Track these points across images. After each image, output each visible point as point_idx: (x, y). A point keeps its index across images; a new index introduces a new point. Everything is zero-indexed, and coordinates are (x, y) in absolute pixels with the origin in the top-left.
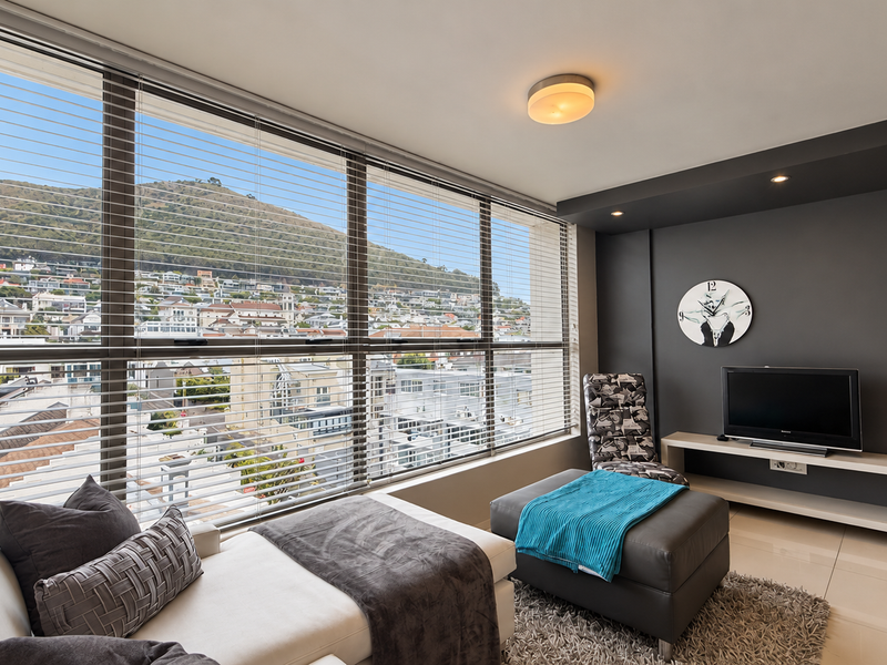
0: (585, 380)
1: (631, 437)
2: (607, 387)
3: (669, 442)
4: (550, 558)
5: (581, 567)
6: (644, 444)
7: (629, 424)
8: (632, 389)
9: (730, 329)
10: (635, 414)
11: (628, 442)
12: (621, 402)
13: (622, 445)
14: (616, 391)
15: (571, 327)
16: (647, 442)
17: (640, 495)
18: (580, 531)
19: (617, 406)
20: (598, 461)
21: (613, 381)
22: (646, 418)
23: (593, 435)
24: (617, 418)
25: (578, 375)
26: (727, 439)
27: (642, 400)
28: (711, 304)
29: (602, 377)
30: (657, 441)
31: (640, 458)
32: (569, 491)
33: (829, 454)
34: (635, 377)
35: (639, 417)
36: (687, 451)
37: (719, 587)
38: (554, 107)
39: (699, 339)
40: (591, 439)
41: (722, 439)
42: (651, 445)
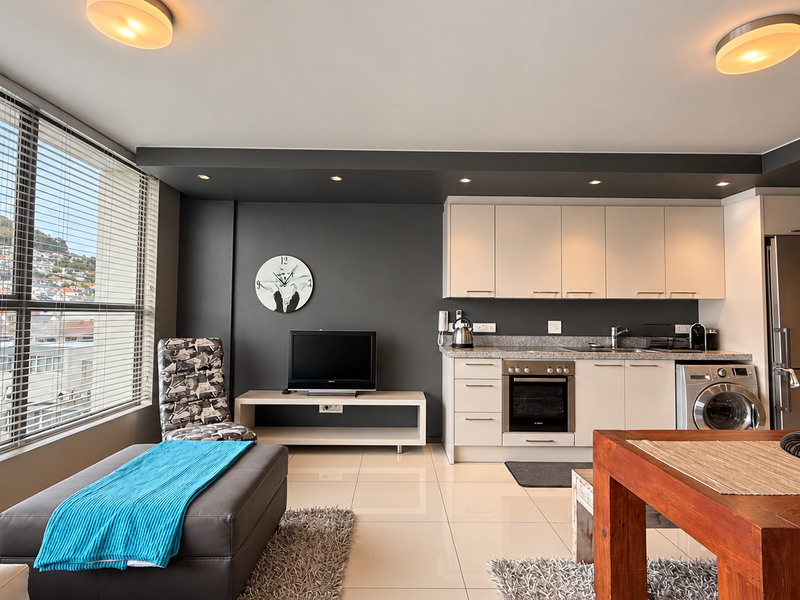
0: (160, 345)
1: (206, 400)
2: (183, 351)
3: (243, 401)
4: (90, 565)
5: (131, 563)
6: (218, 405)
7: (205, 387)
8: (210, 352)
9: (296, 298)
10: (211, 377)
11: (202, 406)
12: (197, 367)
13: (195, 410)
14: (192, 356)
15: (147, 288)
16: (222, 402)
17: (208, 459)
18: (132, 520)
19: (193, 370)
20: (169, 430)
21: (191, 345)
22: (221, 380)
23: (165, 402)
24: (192, 383)
25: (153, 341)
26: (290, 392)
27: (219, 363)
28: (283, 276)
29: (180, 341)
30: (231, 402)
31: (212, 421)
32: (124, 474)
33: (357, 395)
34: (212, 340)
35: (214, 380)
36: (258, 407)
37: (278, 526)
38: (122, 21)
39: (272, 305)
40: (163, 407)
41: (286, 392)
42: (226, 406)
